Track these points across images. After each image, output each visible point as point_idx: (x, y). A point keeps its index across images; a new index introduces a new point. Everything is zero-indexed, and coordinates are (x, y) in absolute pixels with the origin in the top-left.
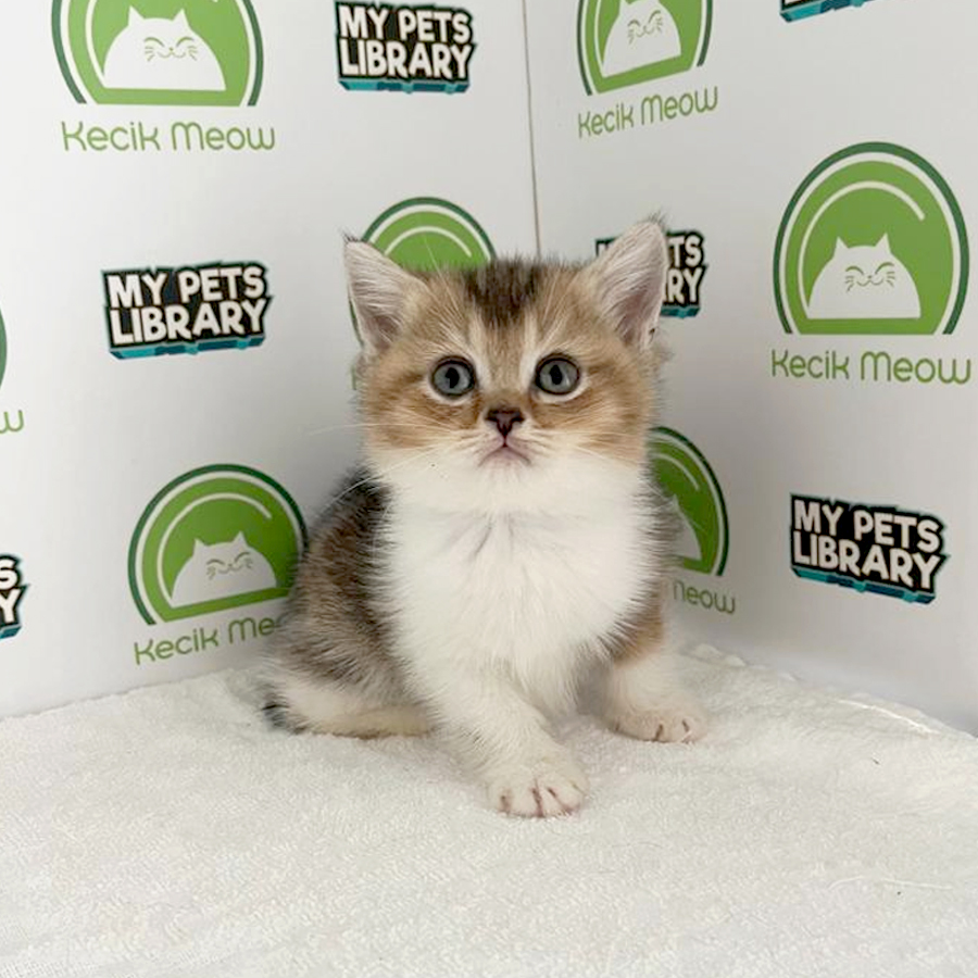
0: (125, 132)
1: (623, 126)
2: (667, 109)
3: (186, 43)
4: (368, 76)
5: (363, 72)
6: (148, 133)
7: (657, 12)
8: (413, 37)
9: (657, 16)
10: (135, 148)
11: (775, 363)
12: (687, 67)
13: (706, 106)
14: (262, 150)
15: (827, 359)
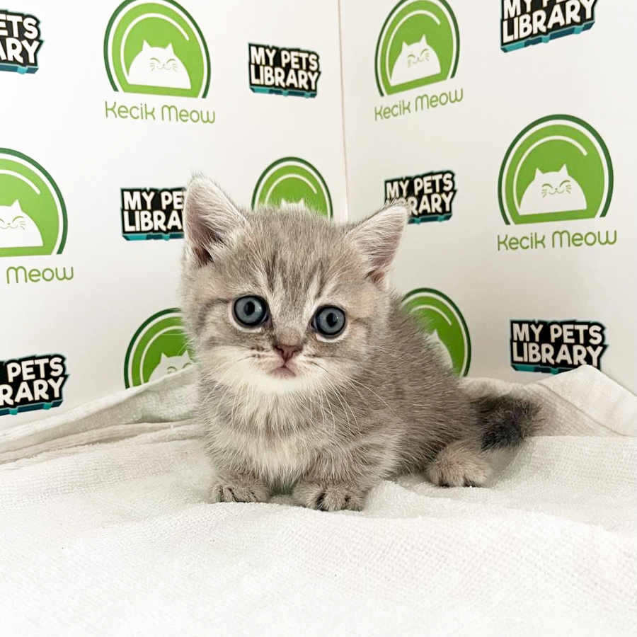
0: (138, 109)
1: (404, 113)
2: (431, 102)
3: (172, 62)
4: (264, 85)
5: (262, 83)
6: (149, 110)
7: (426, 50)
8: (288, 66)
9: (425, 52)
10: (142, 118)
11: (499, 243)
12: (445, 78)
13: (456, 99)
14: (208, 123)
15: (532, 238)
